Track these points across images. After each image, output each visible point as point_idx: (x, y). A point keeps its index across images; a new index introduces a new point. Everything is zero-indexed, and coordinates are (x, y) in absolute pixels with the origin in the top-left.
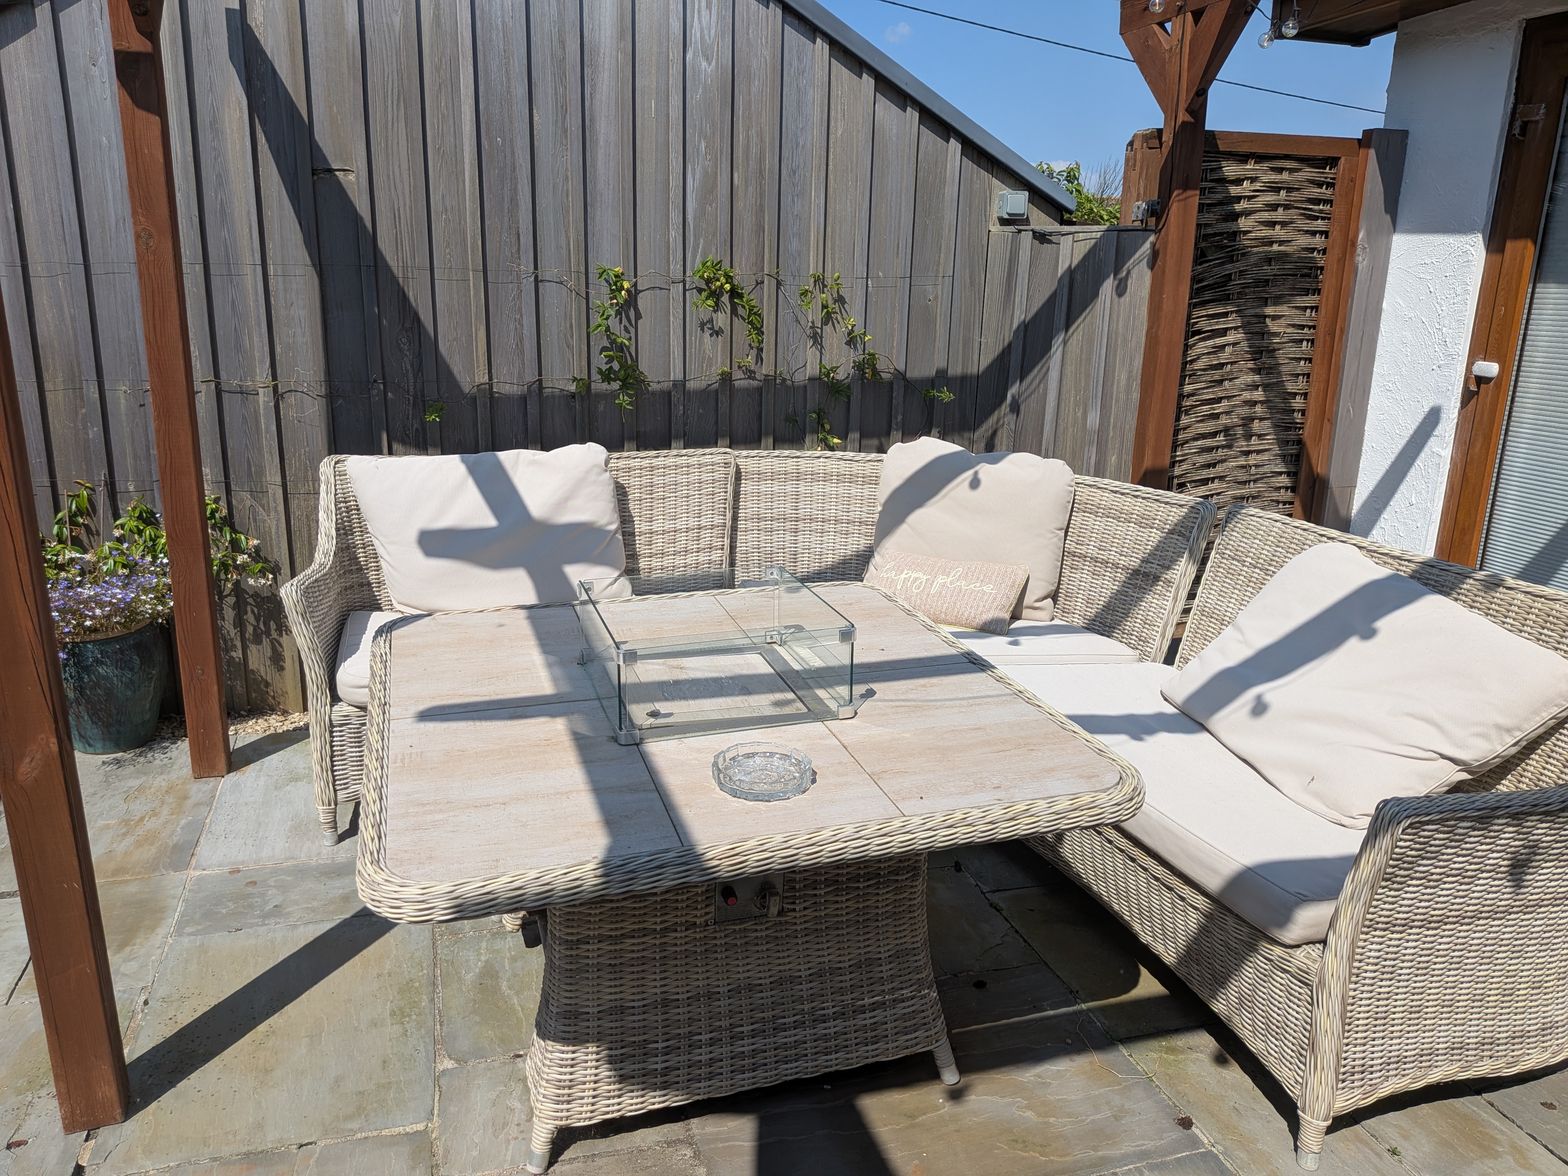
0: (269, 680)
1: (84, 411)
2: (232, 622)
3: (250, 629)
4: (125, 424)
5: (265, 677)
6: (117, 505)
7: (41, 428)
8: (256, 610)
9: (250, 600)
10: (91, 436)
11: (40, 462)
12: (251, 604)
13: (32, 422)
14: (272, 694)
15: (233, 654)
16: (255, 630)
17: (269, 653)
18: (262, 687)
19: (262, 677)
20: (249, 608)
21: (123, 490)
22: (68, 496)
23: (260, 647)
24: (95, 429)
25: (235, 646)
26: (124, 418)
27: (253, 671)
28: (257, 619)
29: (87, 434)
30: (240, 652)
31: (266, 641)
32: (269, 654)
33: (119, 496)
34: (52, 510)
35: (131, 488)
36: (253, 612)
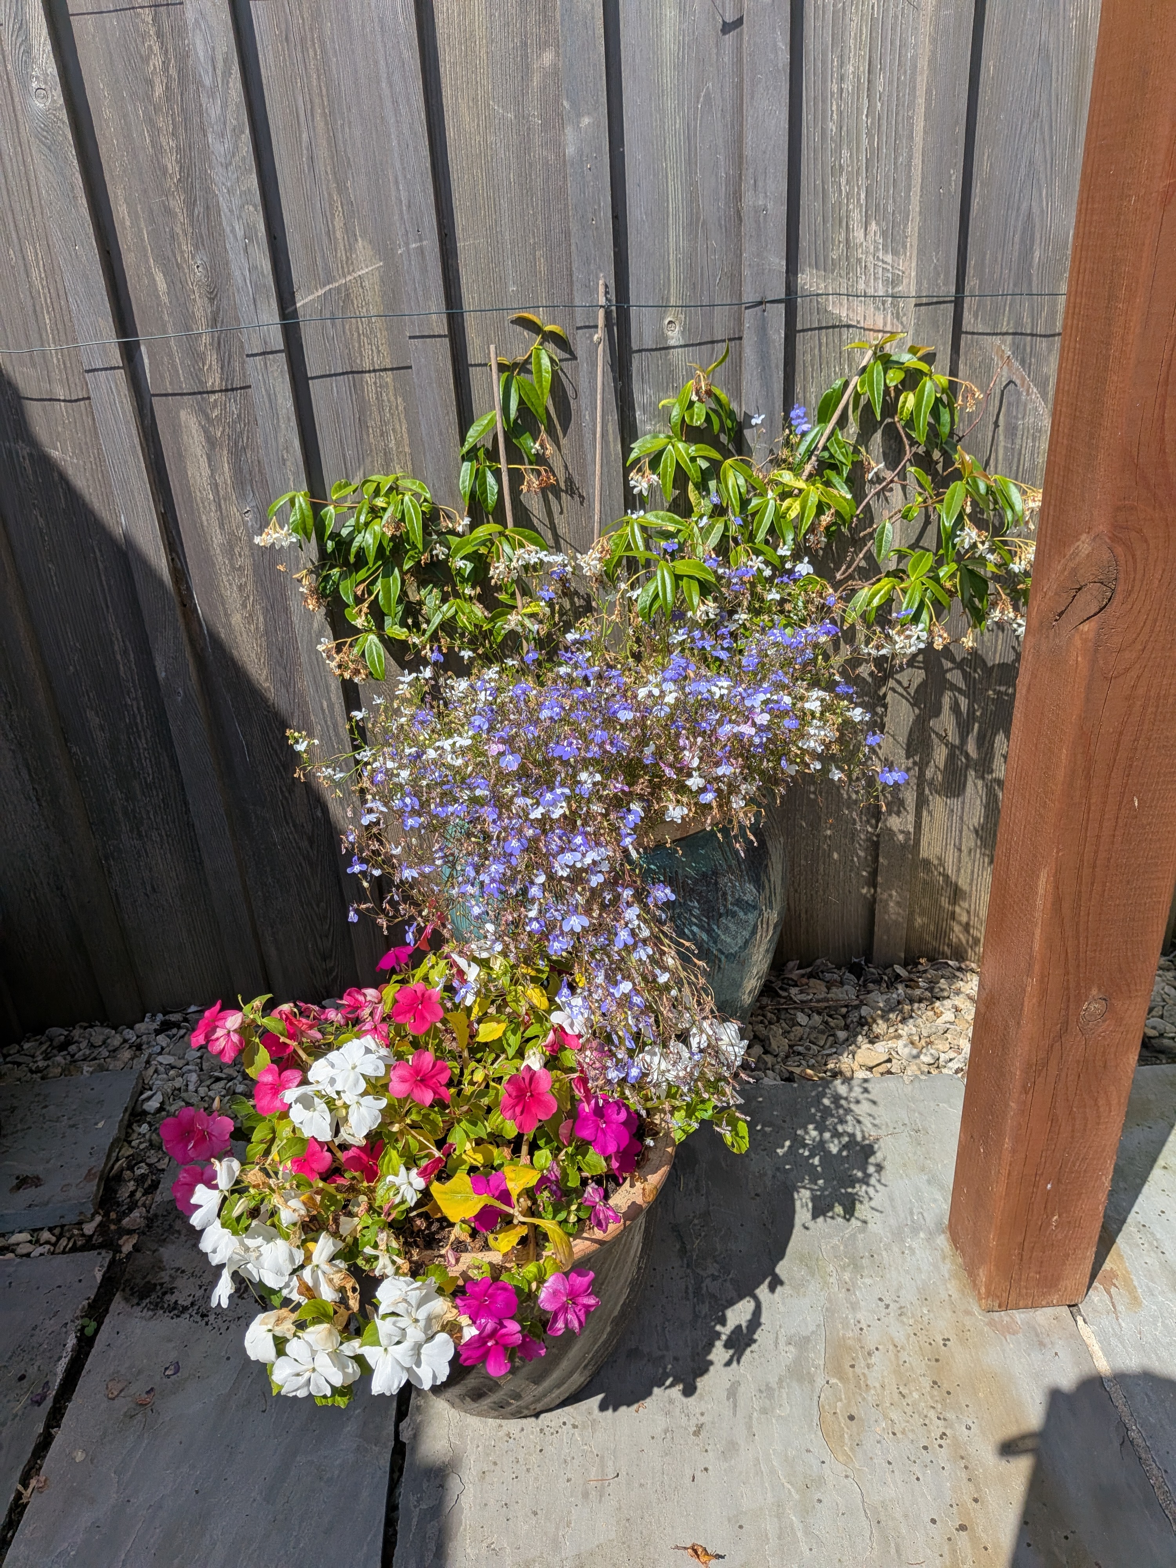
0: (963, 883)
1: (548, 57)
2: (903, 739)
3: (940, 755)
4: (670, 104)
5: (954, 879)
6: (631, 393)
7: (422, 129)
8: (963, 702)
9: (955, 677)
10: (570, 150)
11: (421, 251)
12: (954, 687)
13: (395, 102)
14: (964, 918)
15: (894, 822)
16: (951, 758)
17: (975, 815)
18: (944, 902)
19: (946, 877)
20: (946, 700)
21: (649, 344)
22: (502, 368)
23: (955, 803)
24: (586, 121)
25: (902, 803)
26: (669, 78)
27: (927, 863)
28: (964, 729)
29: (558, 146)
30: (911, 818)
31: (974, 788)
32: (975, 821)
33: (636, 359)
34: (453, 416)
35: (674, 336)
36: (955, 708)
